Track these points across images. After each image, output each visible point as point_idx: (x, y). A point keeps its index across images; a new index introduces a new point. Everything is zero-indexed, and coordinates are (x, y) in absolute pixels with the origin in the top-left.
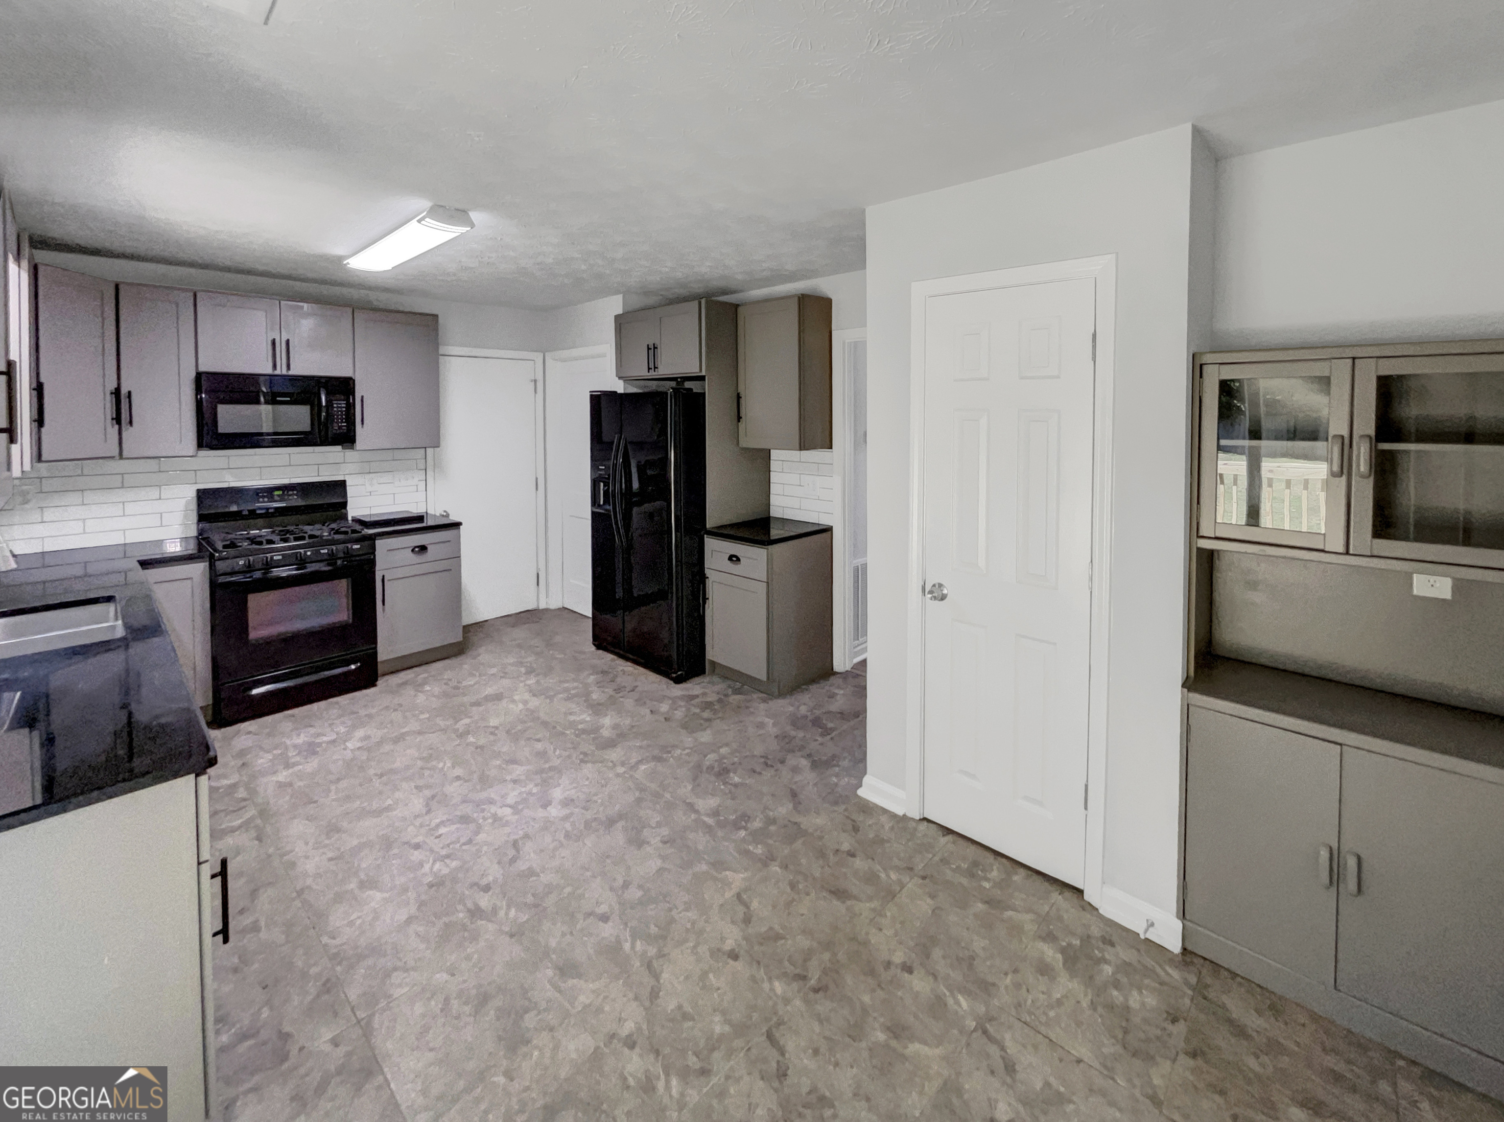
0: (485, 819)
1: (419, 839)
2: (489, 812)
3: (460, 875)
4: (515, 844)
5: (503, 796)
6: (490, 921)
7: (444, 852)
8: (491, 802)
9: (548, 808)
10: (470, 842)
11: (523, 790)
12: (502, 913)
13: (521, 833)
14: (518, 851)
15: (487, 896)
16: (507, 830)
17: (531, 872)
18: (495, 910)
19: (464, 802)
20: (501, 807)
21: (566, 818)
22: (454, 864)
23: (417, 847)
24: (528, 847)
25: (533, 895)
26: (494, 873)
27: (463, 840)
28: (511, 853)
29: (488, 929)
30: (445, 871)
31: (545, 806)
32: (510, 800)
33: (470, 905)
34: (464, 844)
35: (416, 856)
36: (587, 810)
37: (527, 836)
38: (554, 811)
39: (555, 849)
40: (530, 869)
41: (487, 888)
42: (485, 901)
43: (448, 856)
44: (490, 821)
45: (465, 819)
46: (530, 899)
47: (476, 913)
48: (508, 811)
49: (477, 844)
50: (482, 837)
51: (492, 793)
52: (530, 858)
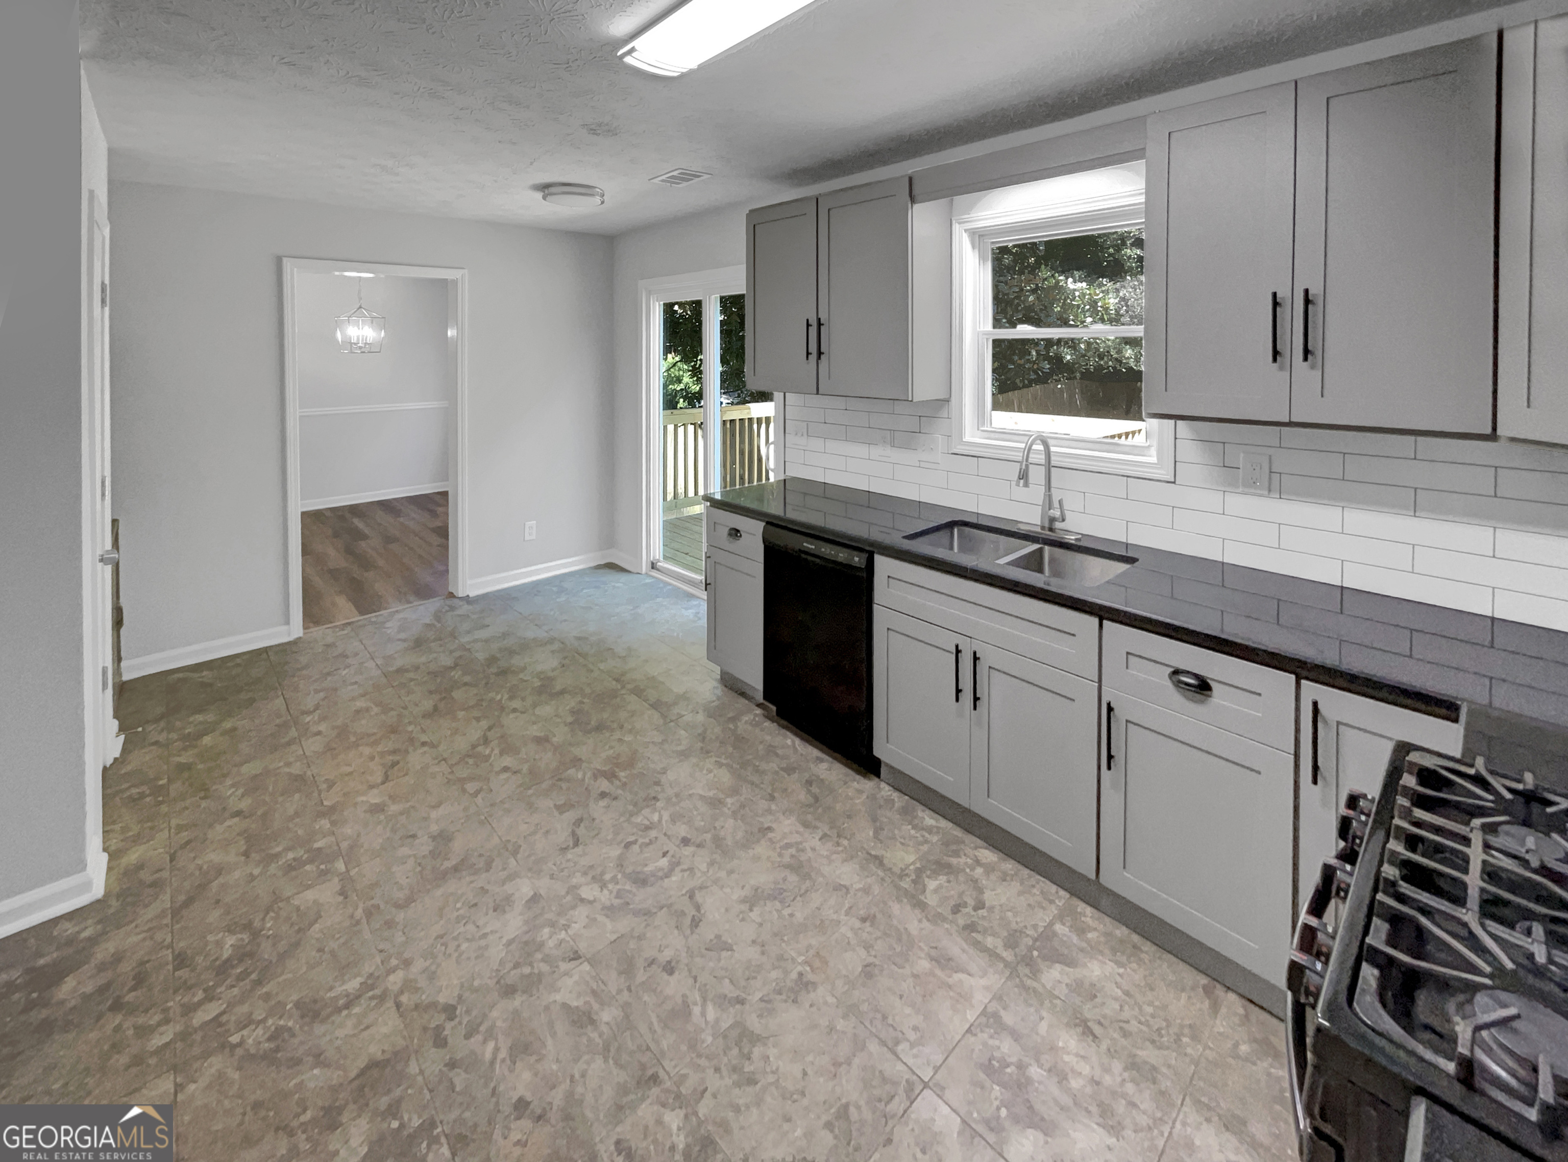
0: (614, 880)
1: (688, 850)
2: (611, 892)
3: (631, 808)
4: (576, 844)
5: (592, 921)
6: (598, 770)
7: (653, 834)
8: (610, 911)
9: (532, 893)
10: (628, 845)
11: (563, 935)
12: (589, 774)
13: (569, 856)
14: (573, 833)
15: (603, 789)
16: (584, 862)
17: (561, 809)
18: (595, 777)
19: (648, 913)
20: (595, 901)
21: (512, 877)
22: (638, 819)
23: (685, 841)
24: (562, 836)
25: (561, 788)
26: (598, 809)
27: (636, 848)
28: (581, 831)
29: (597, 765)
30: (646, 812)
31: (535, 898)
32: (581, 914)
33: (617, 782)
34: (635, 842)
35: (682, 830)
36: (482, 888)
37: (564, 850)
38: (524, 889)
39: (534, 833)
40: (561, 813)
41: (603, 795)
42: (604, 785)
43: (648, 828)
44: (607, 877)
45: (641, 881)
46: (564, 785)
47: (610, 776)
48: (587, 892)
49: (619, 844)
50: (615, 852)
51: (611, 928)
52: (561, 826)
